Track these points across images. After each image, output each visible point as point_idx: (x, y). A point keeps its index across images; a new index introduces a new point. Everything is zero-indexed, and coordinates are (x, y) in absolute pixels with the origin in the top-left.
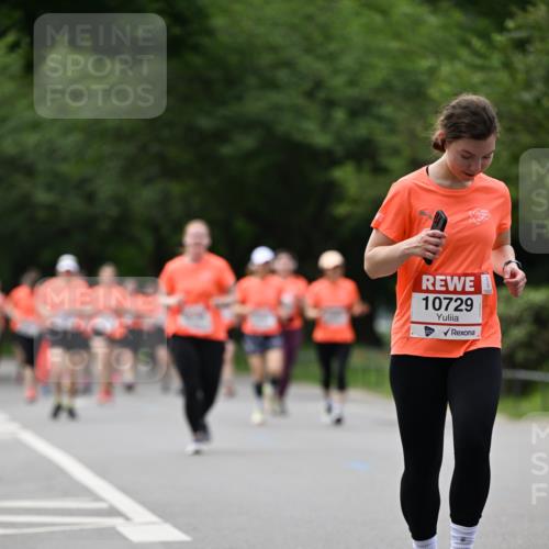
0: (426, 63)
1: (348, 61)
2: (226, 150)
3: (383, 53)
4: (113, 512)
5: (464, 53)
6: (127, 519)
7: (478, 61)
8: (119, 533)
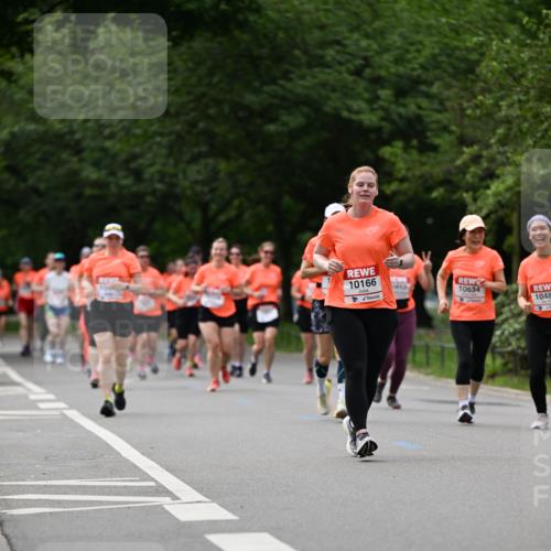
2: (272, 128)
4: (161, 490)
8: (167, 512)
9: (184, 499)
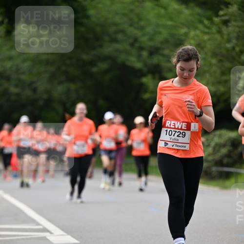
0: (183, 30)
1: (149, 30)
3: (165, 26)
4: (45, 230)
5: (201, 26)
6: (51, 233)
7: (206, 30)
8: (47, 239)
9: (55, 234)
